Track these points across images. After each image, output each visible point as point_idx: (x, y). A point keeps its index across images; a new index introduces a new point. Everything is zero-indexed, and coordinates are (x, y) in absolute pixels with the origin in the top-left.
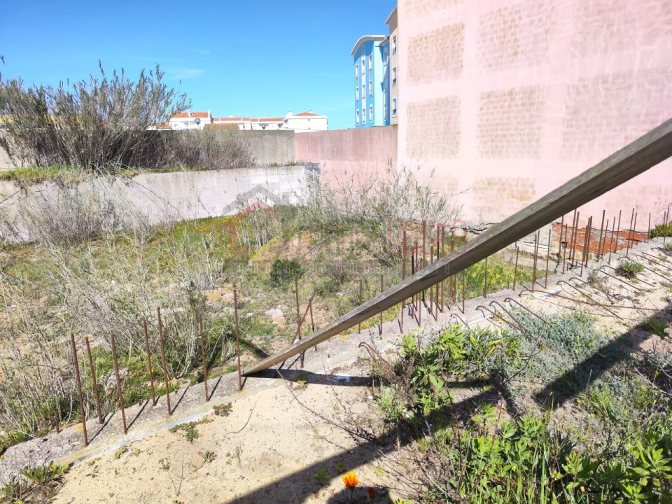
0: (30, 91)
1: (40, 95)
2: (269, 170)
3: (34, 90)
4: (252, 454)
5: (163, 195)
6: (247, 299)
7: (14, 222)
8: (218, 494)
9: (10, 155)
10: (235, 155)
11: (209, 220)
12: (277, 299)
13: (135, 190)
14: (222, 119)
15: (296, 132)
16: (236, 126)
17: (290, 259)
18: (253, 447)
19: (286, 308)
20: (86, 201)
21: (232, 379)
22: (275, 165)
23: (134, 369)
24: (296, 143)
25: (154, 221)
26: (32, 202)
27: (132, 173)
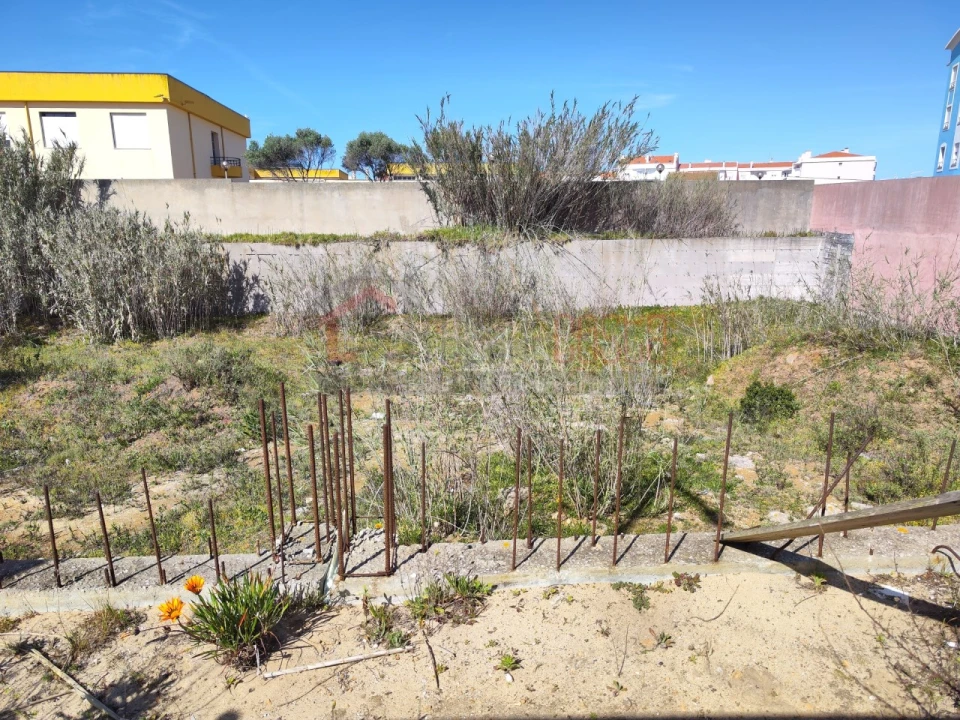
0: (468, 134)
1: (478, 138)
2: (760, 242)
3: (472, 133)
4: (729, 660)
5: (599, 270)
6: (699, 432)
7: (431, 290)
8: (676, 698)
9: (437, 211)
10: (709, 218)
11: (654, 310)
12: (747, 442)
13: (564, 261)
14: (693, 166)
15: (817, 182)
16: (715, 175)
17: (777, 384)
18: (732, 650)
19: (761, 458)
20: (506, 271)
21: (701, 542)
22: (772, 235)
23: (539, 492)
24: (813, 201)
25: (582, 304)
26: (451, 267)
27: (565, 239)
